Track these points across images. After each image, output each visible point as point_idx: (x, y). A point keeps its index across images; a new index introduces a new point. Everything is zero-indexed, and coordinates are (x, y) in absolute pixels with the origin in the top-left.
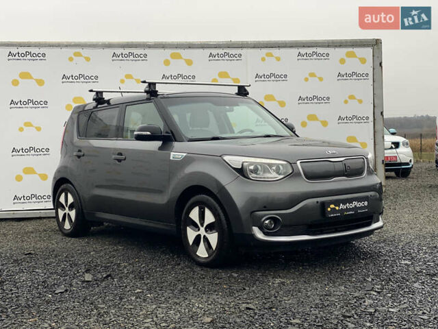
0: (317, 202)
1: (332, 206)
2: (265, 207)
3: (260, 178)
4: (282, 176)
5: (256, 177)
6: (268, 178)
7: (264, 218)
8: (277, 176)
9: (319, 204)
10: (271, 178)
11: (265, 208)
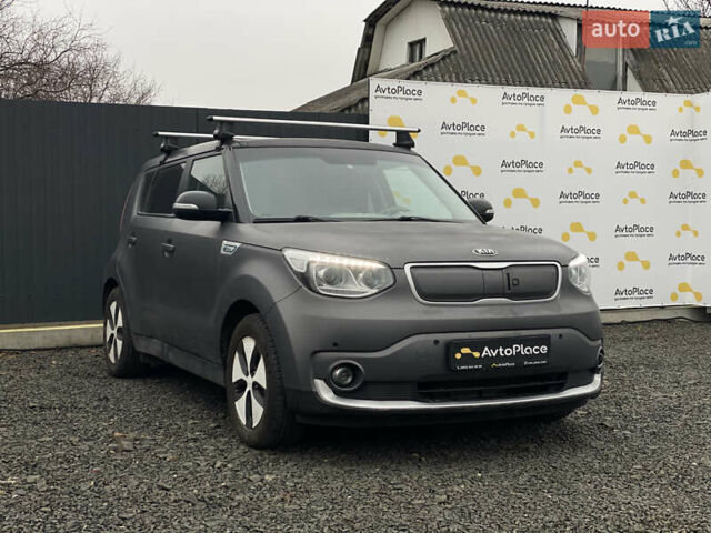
0: (436, 342)
1: (466, 350)
2: (335, 345)
3: (336, 291)
4: (374, 291)
5: (330, 291)
6: (350, 292)
7: (334, 365)
8: (365, 289)
9: (441, 345)
10: (355, 293)
11: (336, 347)
